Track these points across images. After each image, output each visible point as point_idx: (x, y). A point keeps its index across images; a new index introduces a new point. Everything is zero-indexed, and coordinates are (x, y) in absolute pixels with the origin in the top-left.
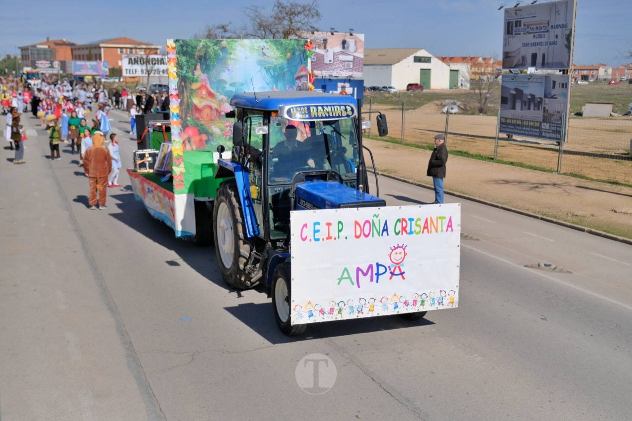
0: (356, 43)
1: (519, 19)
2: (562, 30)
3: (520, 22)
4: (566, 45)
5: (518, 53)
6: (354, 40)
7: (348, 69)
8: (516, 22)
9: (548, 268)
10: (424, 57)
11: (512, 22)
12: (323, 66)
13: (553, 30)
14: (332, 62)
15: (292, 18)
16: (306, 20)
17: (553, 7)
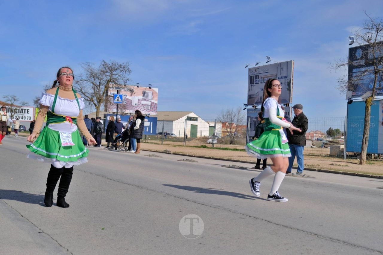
0: (153, 94)
1: (257, 74)
2: (285, 80)
3: (258, 76)
4: (287, 89)
5: (257, 95)
6: (151, 92)
7: (147, 110)
8: (256, 76)
9: (299, 175)
10: (193, 117)
11: (254, 76)
12: (131, 107)
14: (137, 105)
15: (112, 72)
16: (121, 73)
17: (279, 66)
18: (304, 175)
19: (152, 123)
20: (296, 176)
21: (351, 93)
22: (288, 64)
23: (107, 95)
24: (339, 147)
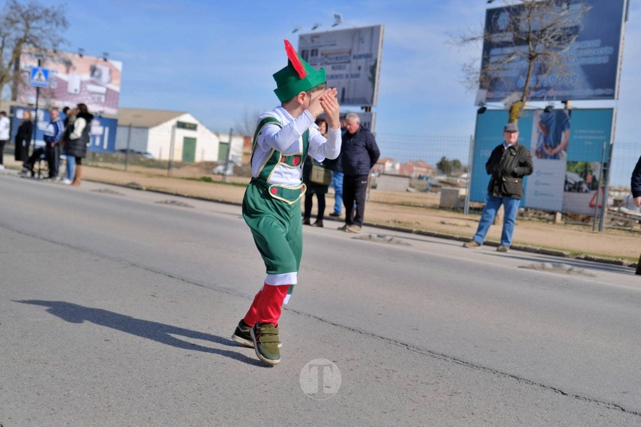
0: (111, 72)
1: (315, 47)
2: (366, 61)
3: (317, 51)
4: (369, 78)
6: (108, 68)
7: (99, 102)
8: (312, 51)
10: (188, 123)
11: (308, 51)
12: (65, 95)
13: (355, 61)
14: (78, 92)
15: (29, 22)
16: (48, 27)
17: (356, 34)
18: (391, 240)
19: (107, 130)
20: (376, 241)
21: (484, 93)
22: (373, 32)
23: (17, 68)
24: (457, 192)
